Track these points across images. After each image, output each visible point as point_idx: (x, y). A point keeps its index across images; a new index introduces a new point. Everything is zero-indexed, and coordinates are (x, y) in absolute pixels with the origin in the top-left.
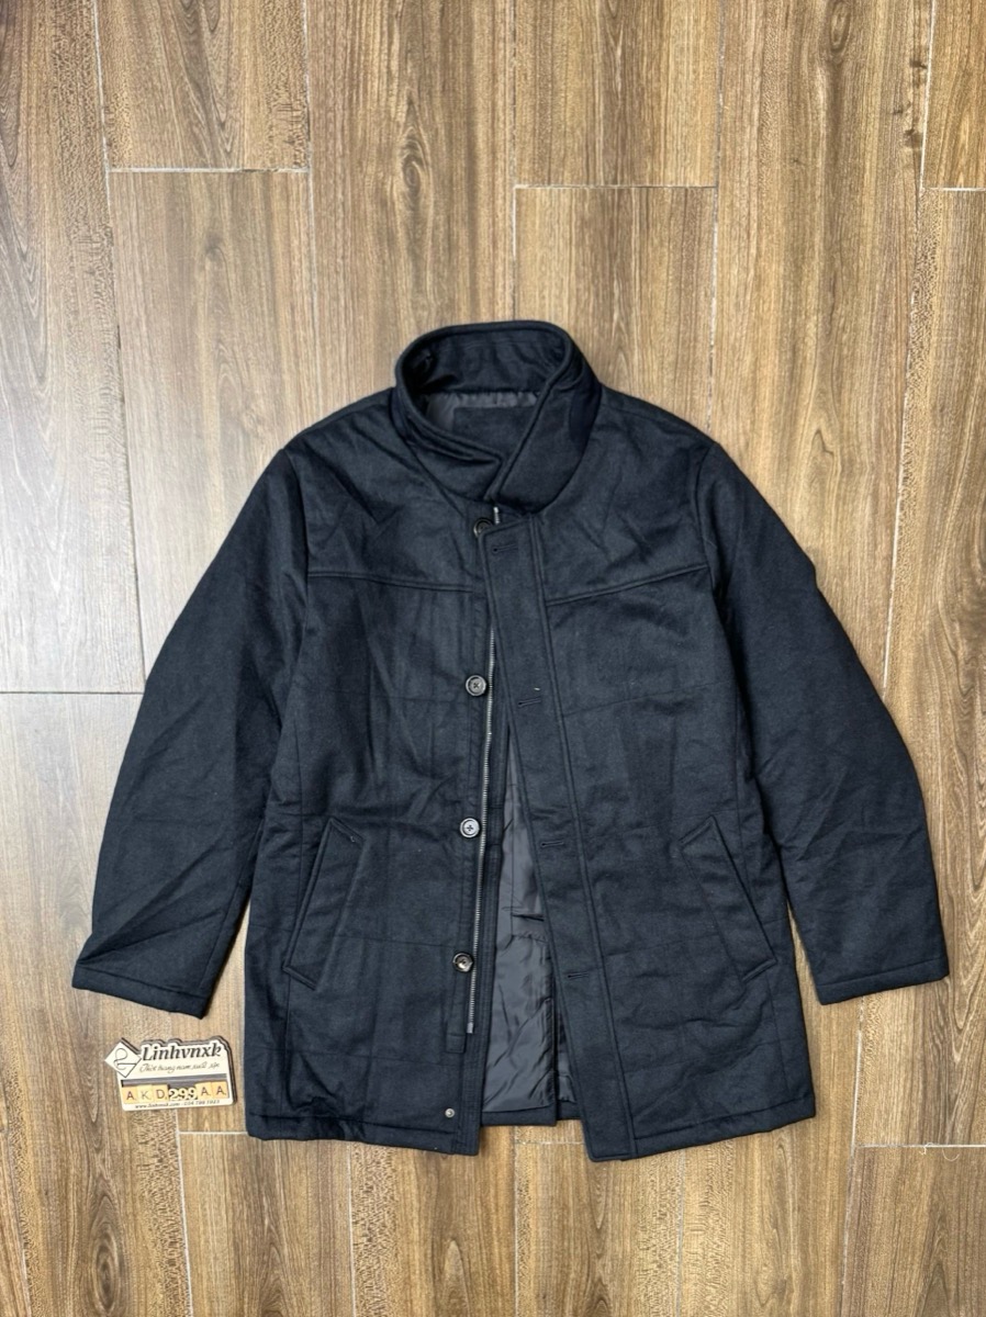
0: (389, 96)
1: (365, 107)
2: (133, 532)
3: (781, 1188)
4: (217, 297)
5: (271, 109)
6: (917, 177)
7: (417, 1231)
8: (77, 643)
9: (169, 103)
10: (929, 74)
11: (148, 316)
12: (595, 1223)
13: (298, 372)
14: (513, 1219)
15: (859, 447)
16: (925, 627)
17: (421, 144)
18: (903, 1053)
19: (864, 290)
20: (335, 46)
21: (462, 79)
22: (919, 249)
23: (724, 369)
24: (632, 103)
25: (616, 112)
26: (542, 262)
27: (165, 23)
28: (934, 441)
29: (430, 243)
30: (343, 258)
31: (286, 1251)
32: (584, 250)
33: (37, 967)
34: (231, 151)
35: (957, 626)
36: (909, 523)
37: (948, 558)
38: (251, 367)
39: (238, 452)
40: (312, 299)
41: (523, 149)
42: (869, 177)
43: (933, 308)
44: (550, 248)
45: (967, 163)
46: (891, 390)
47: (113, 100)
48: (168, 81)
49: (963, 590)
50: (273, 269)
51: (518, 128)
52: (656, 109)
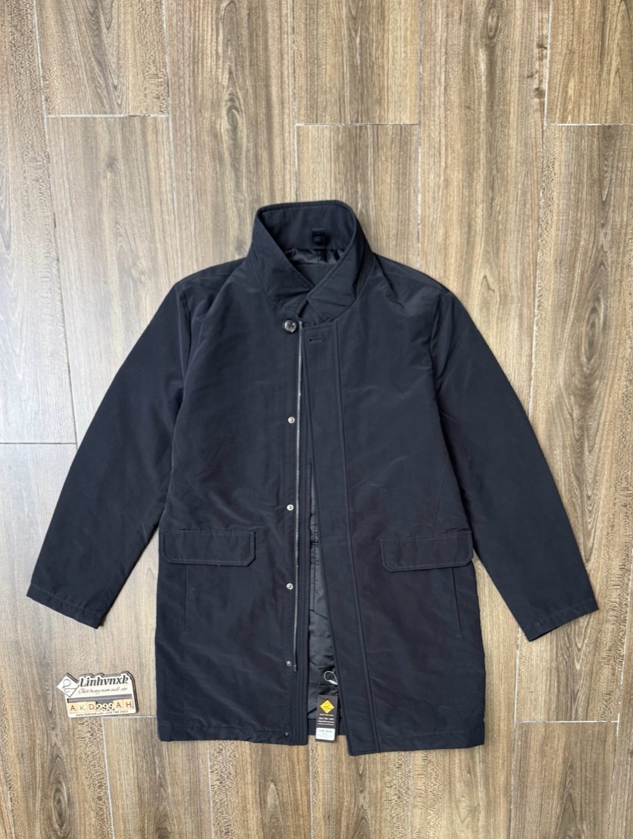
0: (217, 68)
1: (202, 75)
2: (66, 342)
4: (114, 196)
5: (145, 78)
6: (542, 118)
7: (250, 777)
8: (34, 412)
9: (83, 74)
10: (549, 52)
11: (72, 207)
12: (358, 771)
13: (165, 242)
14: (309, 768)
15: (510, 286)
16: (553, 399)
17: (238, 98)
18: (544, 663)
19: (511, 187)
20: (183, 37)
21: (262, 57)
22: (545, 162)
23: (426, 238)
24: (367, 72)
25: (357, 78)
26: (314, 172)
27: (78, 23)
28: (556, 282)
29: (245, 161)
30: (191, 170)
31: (170, 790)
32: (339, 164)
33: (13, 615)
34: (121, 103)
35: (572, 397)
36: (542, 334)
37: (566, 355)
38: (137, 239)
39: (130, 293)
40: (173, 196)
41: (300, 101)
42: (513, 117)
43: (554, 199)
44: (319, 163)
45: (574, 108)
46: (529, 250)
47: (48, 72)
48: (82, 60)
49: (576, 375)
50: (148, 177)
51: (297, 88)
52: (381, 76)
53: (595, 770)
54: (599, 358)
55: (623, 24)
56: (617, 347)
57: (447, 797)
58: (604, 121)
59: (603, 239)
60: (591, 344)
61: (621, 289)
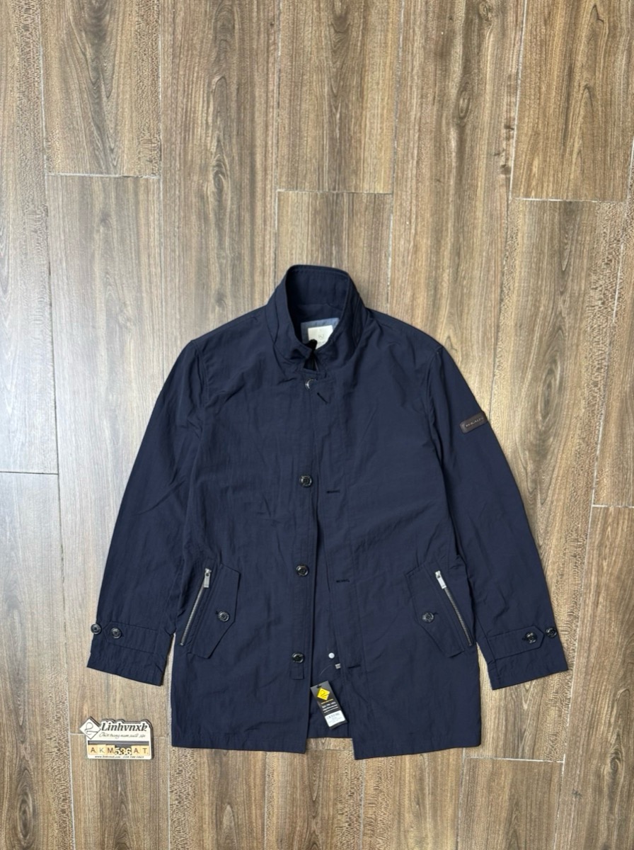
0: (207, 137)
1: (193, 142)
2: (54, 381)
3: (422, 780)
4: (106, 248)
5: (139, 143)
6: (508, 192)
7: (208, 798)
8: (20, 444)
9: (82, 137)
10: (515, 133)
11: (67, 257)
12: (312, 797)
13: (151, 292)
14: (264, 793)
15: (472, 347)
17: (225, 164)
18: (494, 702)
19: (476, 255)
21: (248, 129)
22: (509, 233)
23: (395, 299)
24: (345, 145)
25: (336, 150)
26: (292, 234)
27: (81, 92)
28: (515, 344)
29: (228, 221)
30: (178, 228)
31: (130, 807)
32: (316, 228)
34: (117, 165)
35: (527, 453)
37: (522, 414)
38: (125, 288)
39: (116, 337)
40: (160, 250)
41: (282, 169)
42: (480, 192)
43: (517, 267)
44: (297, 226)
45: (537, 184)
46: (491, 314)
47: (51, 134)
48: (81, 125)
49: (532, 432)
50: (138, 233)
51: (280, 157)
52: (358, 149)
53: (540, 809)
54: (554, 416)
55: (586, 110)
56: (571, 407)
57: (396, 826)
58: (565, 199)
59: (562, 306)
60: (547, 403)
61: (577, 353)
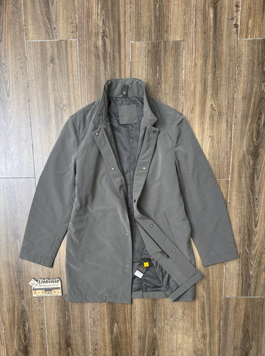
0: (98, 19)
1: (91, 23)
2: (32, 135)
3: (203, 309)
4: (53, 73)
5: (67, 24)
6: (237, 36)
7: (107, 320)
8: (18, 165)
9: (41, 23)
10: (240, 8)
11: (36, 79)
12: (154, 318)
13: (74, 93)
14: (132, 317)
15: (223, 108)
16: (241, 156)
17: (106, 32)
18: (236, 271)
19: (223, 66)
20: (84, 7)
21: (117, 14)
22: (238, 55)
23: (186, 88)
24: (161, 19)
25: (157, 22)
26: (138, 62)
27: (40, 3)
28: (243, 106)
29: (109, 58)
30: (86, 62)
31: (72, 326)
32: (149, 58)
33: (7, 250)
34: (57, 35)
35: (250, 156)
36: (236, 129)
37: (247, 138)
38: (62, 91)
39: (59, 114)
40: (78, 73)
41: (133, 32)
42: (224, 37)
43: (242, 71)
44: (140, 58)
45: (251, 32)
46: (231, 93)
47: (27, 23)
48: (40, 18)
49: (251, 146)
50: (68, 66)
51: (131, 27)
52: (168, 20)
53: (258, 319)
54: (262, 138)
57: (192, 330)
60: (258, 133)
